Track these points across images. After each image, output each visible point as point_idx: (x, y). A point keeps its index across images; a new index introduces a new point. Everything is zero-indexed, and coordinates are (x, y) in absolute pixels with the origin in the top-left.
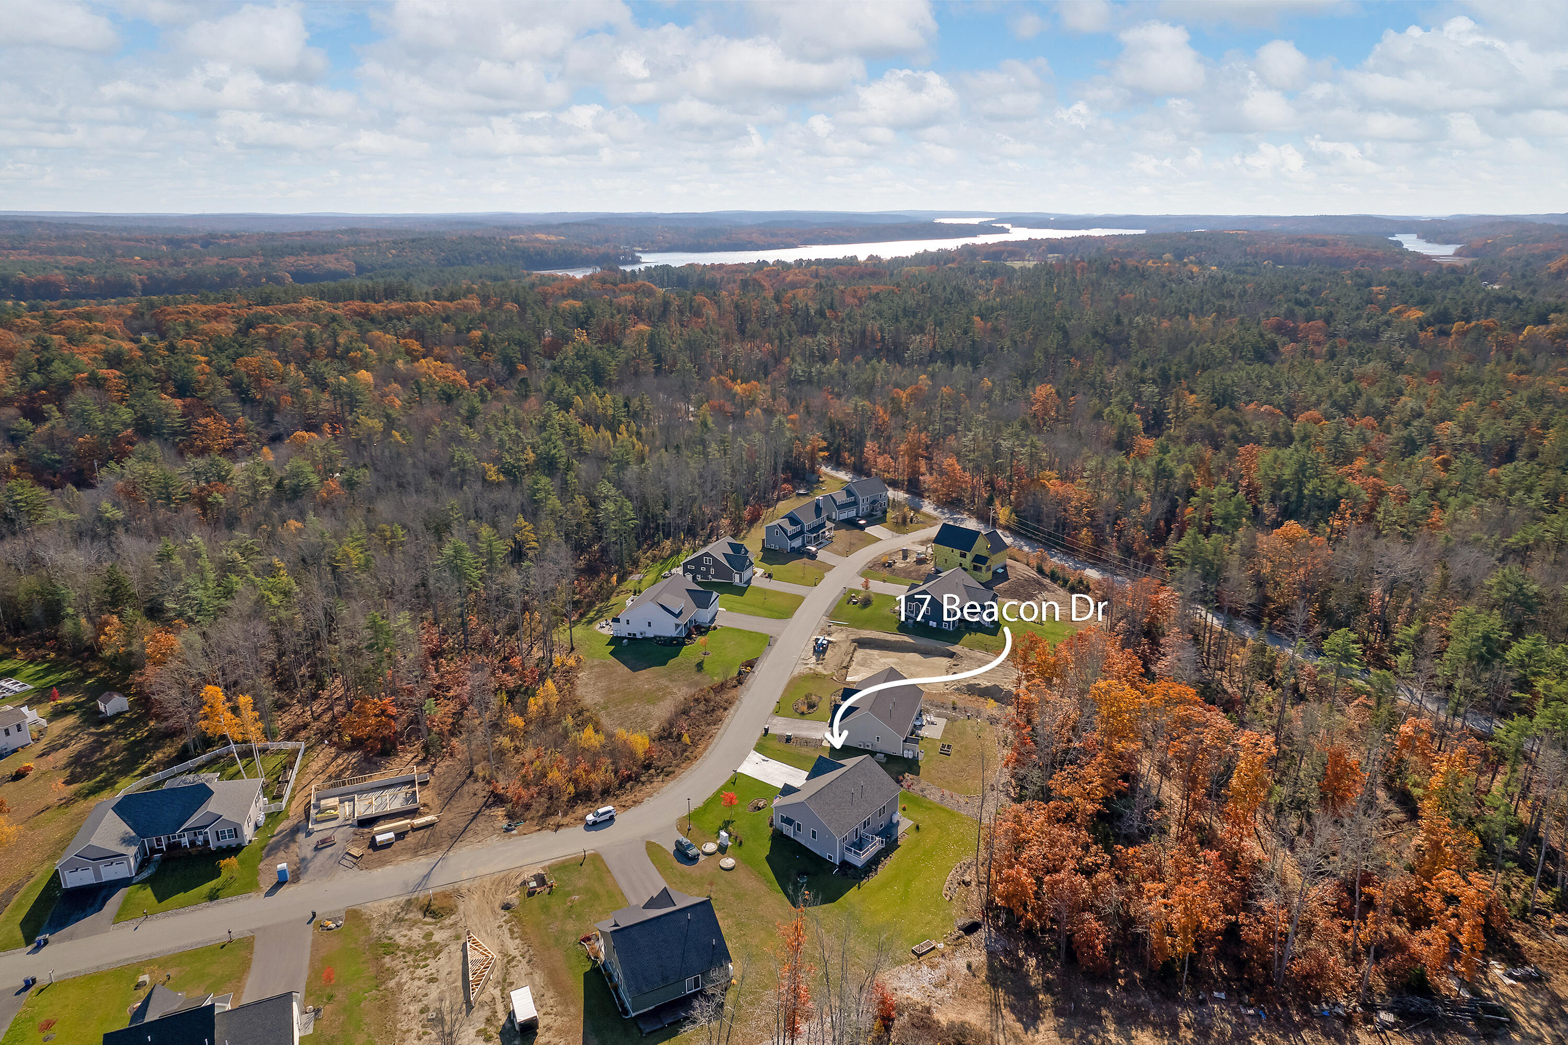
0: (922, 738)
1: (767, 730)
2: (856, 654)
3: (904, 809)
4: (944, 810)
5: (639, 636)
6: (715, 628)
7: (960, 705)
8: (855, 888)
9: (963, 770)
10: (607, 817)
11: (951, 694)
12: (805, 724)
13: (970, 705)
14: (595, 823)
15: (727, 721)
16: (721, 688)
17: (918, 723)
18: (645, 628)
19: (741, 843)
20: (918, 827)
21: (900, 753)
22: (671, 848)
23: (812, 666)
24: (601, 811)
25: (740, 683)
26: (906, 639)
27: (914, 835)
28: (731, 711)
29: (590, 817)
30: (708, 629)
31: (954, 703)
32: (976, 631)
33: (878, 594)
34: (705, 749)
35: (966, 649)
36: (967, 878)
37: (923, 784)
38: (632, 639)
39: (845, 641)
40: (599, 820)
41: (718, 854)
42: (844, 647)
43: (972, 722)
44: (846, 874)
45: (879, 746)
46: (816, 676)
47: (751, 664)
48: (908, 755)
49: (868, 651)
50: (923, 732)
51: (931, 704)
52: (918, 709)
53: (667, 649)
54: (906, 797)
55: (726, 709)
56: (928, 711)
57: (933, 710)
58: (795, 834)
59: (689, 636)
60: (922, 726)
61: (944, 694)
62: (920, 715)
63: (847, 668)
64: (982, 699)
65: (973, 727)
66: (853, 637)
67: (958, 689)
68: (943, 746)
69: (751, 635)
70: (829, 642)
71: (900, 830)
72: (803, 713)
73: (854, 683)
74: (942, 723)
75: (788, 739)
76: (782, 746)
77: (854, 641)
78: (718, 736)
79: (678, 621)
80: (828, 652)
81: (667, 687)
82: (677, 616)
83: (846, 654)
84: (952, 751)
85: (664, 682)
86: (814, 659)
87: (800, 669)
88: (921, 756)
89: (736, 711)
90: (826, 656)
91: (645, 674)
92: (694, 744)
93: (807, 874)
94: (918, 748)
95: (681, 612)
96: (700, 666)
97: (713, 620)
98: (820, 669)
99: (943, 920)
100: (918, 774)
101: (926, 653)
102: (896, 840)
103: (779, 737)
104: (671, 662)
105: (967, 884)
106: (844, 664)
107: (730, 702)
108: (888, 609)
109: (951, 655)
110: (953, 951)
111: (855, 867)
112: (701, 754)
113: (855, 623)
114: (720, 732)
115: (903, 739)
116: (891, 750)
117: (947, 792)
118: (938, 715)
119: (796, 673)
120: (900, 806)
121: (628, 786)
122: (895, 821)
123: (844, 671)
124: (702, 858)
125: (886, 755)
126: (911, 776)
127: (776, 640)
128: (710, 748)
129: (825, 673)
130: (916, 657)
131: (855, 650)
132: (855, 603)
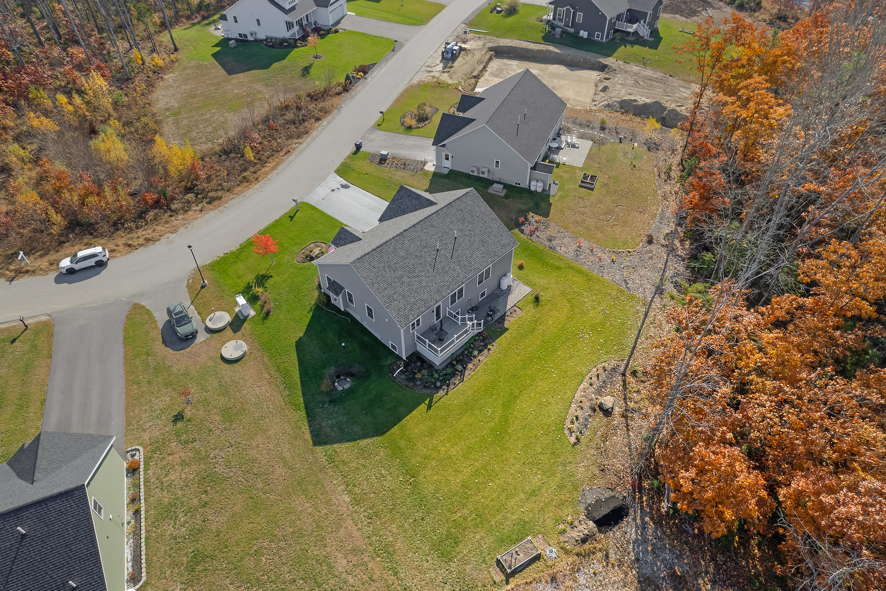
0: (558, 165)
1: (358, 147)
2: (491, 64)
3: (521, 267)
4: (579, 272)
5: (250, 38)
6: (336, 31)
7: (610, 124)
8: (423, 407)
9: (610, 212)
10: (92, 262)
11: (600, 111)
12: (410, 140)
13: (622, 125)
14: (71, 271)
15: (314, 133)
16: (324, 94)
17: (555, 145)
18: (254, 28)
19: (268, 314)
20: (537, 299)
21: (524, 184)
22: (161, 318)
23: (437, 74)
24: (81, 254)
25: (346, 89)
26: (551, 48)
27: (530, 311)
28: (324, 122)
29: (66, 263)
30: (329, 32)
31: (603, 122)
32: (632, 43)
33: (525, 5)
34: (273, 169)
35: (620, 62)
36: (608, 401)
37: (552, 231)
38: (242, 41)
39: (481, 49)
40: (77, 267)
41: (229, 332)
42: (478, 55)
43: (626, 146)
44: (413, 379)
45: (499, 174)
46: (439, 85)
47: (365, 70)
48: (537, 187)
49: (506, 61)
50: (561, 157)
51: (574, 123)
52: (557, 127)
53: (275, 51)
54: (525, 248)
55: (318, 119)
56: (569, 131)
57: (576, 129)
58: (346, 305)
59: (304, 38)
60: (559, 148)
61: (591, 111)
62: (559, 135)
63: (477, 78)
64: (638, 119)
65: (625, 154)
66: (491, 45)
67: (608, 106)
68: (585, 177)
69: (375, 39)
70: (461, 49)
71: (512, 300)
72: (410, 128)
73: (479, 93)
74: (586, 146)
75: (383, 159)
76: (373, 168)
77: (491, 49)
78: (296, 152)
79: (288, 18)
80: (460, 59)
81: (259, 92)
82: (287, 12)
83: (479, 62)
84: (597, 185)
85: (259, 86)
86: (440, 67)
87: (423, 77)
88: (553, 190)
89: (329, 123)
90: (456, 64)
91: (241, 77)
92: (262, 161)
93: (351, 375)
94: (550, 178)
95: (293, 9)
96: (306, 70)
97: (338, 22)
98: (445, 78)
99: (561, 487)
100: (546, 214)
101: (573, 65)
102: (502, 319)
103: (371, 157)
104: (276, 65)
105: (607, 412)
106: (475, 73)
107: (326, 112)
108: (534, 18)
109: (602, 68)
110: (575, 570)
111: (430, 366)
112: (266, 174)
113: (496, 31)
114: (301, 147)
115: (530, 165)
116: (512, 181)
117: (585, 244)
118: (582, 136)
119: (415, 81)
120: (515, 262)
121: (151, 214)
122: (504, 287)
123: (473, 81)
124: (202, 337)
125: (506, 186)
126: (537, 217)
127: (402, 45)
128: (280, 168)
129: (450, 82)
130: (561, 69)
131: (490, 59)
132: (499, 12)
